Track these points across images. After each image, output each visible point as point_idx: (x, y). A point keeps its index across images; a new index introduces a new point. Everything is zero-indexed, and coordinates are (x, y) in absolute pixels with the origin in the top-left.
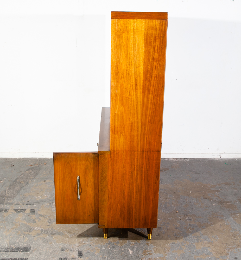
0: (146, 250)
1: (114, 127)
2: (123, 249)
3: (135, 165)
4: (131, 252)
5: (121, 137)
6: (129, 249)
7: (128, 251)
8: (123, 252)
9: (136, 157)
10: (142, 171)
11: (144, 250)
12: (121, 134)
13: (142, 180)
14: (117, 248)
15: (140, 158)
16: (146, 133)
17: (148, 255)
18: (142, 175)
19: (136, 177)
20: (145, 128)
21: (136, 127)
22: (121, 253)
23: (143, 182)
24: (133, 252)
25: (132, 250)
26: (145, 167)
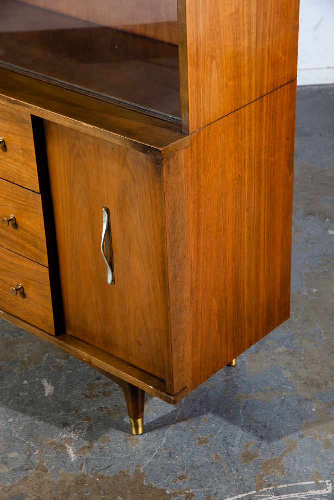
0: (97, 382)
1: (195, 45)
2: (25, 382)
3: (245, 155)
4: (49, 389)
5: (214, 73)
6: (45, 382)
7: (42, 387)
8: (24, 390)
9: (247, 127)
10: (260, 163)
11: (89, 381)
12: (214, 62)
13: (260, 193)
14: (9, 380)
15: (256, 123)
16: (267, 31)
17: (98, 396)
18: (260, 175)
19: (248, 190)
20: (265, 14)
21: (246, 20)
22: (18, 395)
23: (263, 198)
24: (56, 390)
25: (52, 385)
26: (266, 147)
